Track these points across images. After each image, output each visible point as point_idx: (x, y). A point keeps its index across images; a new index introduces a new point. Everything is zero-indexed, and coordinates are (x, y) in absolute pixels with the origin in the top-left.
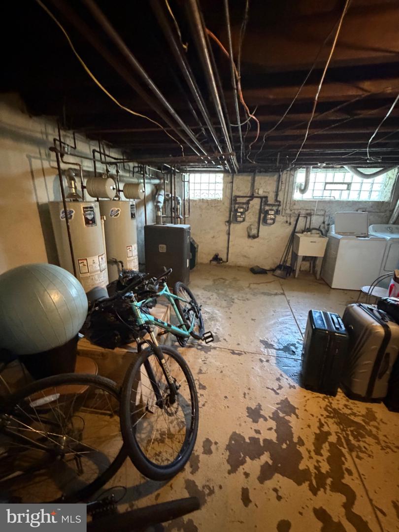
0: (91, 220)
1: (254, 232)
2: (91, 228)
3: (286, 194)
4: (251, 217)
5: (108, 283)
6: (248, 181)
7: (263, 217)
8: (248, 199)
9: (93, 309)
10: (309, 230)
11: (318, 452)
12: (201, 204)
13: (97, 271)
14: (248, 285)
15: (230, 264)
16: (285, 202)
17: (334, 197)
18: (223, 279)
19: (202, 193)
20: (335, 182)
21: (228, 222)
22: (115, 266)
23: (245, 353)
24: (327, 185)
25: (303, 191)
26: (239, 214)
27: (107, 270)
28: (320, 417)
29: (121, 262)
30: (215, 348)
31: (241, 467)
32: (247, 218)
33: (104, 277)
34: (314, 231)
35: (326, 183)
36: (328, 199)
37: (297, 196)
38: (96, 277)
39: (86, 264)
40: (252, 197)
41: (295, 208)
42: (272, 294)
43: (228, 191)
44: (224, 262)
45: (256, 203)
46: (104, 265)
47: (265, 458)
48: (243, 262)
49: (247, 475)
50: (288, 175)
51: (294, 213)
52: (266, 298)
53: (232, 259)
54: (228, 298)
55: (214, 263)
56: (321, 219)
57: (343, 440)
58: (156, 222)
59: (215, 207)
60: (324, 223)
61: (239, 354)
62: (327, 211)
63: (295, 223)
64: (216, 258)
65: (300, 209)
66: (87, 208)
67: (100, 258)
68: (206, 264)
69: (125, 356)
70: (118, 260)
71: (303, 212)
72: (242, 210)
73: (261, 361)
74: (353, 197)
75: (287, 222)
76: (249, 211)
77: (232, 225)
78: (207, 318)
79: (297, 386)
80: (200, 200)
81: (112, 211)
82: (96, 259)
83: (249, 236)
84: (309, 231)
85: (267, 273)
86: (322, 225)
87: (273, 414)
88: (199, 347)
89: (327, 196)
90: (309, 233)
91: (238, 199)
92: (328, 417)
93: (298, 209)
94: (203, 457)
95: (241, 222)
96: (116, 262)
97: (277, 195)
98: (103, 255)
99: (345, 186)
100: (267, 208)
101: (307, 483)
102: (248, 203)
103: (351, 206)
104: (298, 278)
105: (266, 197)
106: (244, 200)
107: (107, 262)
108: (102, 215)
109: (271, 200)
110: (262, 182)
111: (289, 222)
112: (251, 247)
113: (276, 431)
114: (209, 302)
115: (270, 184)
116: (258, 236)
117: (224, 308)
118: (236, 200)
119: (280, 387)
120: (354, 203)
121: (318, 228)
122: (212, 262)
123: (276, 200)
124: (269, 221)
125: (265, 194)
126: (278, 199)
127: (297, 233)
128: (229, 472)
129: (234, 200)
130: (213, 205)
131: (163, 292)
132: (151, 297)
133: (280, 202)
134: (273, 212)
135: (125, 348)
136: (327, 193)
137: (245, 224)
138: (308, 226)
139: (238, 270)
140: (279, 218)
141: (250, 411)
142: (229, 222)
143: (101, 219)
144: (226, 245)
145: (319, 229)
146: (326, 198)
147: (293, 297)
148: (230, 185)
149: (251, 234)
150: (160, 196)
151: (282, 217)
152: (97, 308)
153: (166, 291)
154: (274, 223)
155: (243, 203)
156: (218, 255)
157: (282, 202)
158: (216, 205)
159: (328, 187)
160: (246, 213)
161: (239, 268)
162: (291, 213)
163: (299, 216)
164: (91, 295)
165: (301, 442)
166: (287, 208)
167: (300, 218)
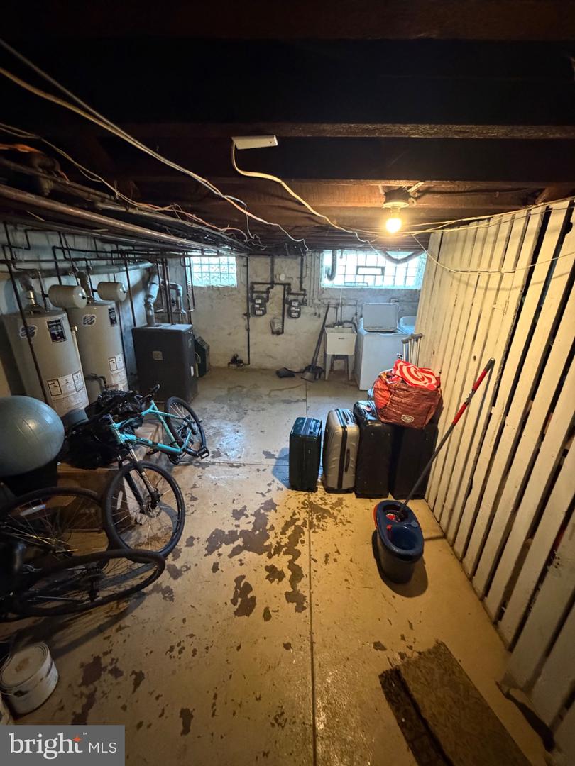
0: (59, 335)
1: (278, 327)
2: (59, 345)
3: (312, 281)
4: (274, 308)
5: (88, 404)
6: (267, 263)
7: (288, 308)
8: (269, 286)
9: (70, 433)
10: (340, 323)
11: (283, 533)
12: (211, 292)
13: (72, 392)
14: (268, 393)
15: (252, 367)
16: (312, 290)
17: (367, 284)
18: (240, 386)
19: (211, 277)
20: (368, 265)
21: (245, 315)
22: (96, 383)
23: (244, 465)
24: (360, 269)
25: (331, 277)
26: (258, 306)
27: (85, 389)
28: (295, 509)
29: (104, 378)
30: (213, 464)
31: (217, 551)
32: (269, 310)
33: (82, 398)
34: (346, 325)
35: (358, 267)
36: (359, 286)
37: (325, 283)
38: (72, 398)
39: (57, 384)
40: (272, 284)
41: (323, 297)
42: (292, 401)
43: (243, 277)
44: (245, 364)
45: (277, 292)
46: (81, 383)
47: (240, 542)
48: (269, 364)
49: (220, 555)
50: (313, 257)
51: (323, 303)
52: (283, 406)
53: (256, 361)
54: (240, 410)
55: (233, 366)
56: (353, 310)
57: (307, 523)
58: (148, 322)
59: (228, 296)
60: (356, 314)
61: (238, 467)
62: (359, 300)
63: (325, 315)
64: (235, 360)
65: (330, 299)
66: (52, 322)
67: (75, 376)
68: (224, 369)
69: (107, 474)
70: (99, 376)
71: (333, 302)
72: (260, 301)
73: (258, 470)
74: (387, 283)
75: (316, 314)
76: (270, 301)
77: (252, 319)
78: (211, 434)
79: (285, 488)
80: (209, 287)
81: (85, 319)
82: (70, 378)
83: (273, 333)
84: (341, 325)
85: (294, 376)
86: (355, 317)
87: (255, 512)
88: (197, 464)
89: (360, 282)
90: (341, 327)
91: (255, 286)
92: (302, 508)
93: (327, 299)
94: (184, 549)
95: (260, 315)
96: (96, 378)
97: (301, 283)
98: (78, 372)
99: (379, 271)
100: (291, 297)
101: (267, 553)
102: (268, 292)
103: (383, 295)
104: (328, 381)
105: (289, 284)
106: (264, 288)
107: (85, 378)
108: (72, 325)
109: (295, 289)
110: (284, 265)
111: (318, 313)
112: (277, 345)
113: (253, 524)
114: (217, 415)
115: (293, 268)
116: (283, 332)
117: (233, 421)
118: (252, 288)
119: (269, 491)
120: (387, 291)
121: (350, 320)
122: (231, 365)
123: (301, 289)
124: (294, 314)
125: (288, 281)
126: (304, 287)
127: (327, 326)
128: (206, 555)
129: (250, 288)
130: (226, 294)
131: (150, 410)
132: (133, 417)
133: (305, 290)
134: (296, 304)
135: (107, 467)
136: (360, 279)
137: (267, 317)
138: (339, 319)
139: (262, 374)
140: (305, 309)
141: (235, 512)
142: (247, 315)
143: (71, 330)
144: (247, 343)
145: (351, 322)
146: (360, 284)
147: (315, 402)
148: (244, 268)
149: (274, 330)
150: (153, 286)
151: (310, 308)
152: (74, 432)
153: (153, 408)
154: (299, 316)
155: (263, 292)
156: (237, 356)
157: (308, 290)
158: (230, 293)
159: (361, 271)
160: (268, 304)
161: (263, 371)
162: (320, 303)
163: (328, 307)
164: (67, 419)
165: (272, 528)
166: (315, 296)
167: (330, 309)
